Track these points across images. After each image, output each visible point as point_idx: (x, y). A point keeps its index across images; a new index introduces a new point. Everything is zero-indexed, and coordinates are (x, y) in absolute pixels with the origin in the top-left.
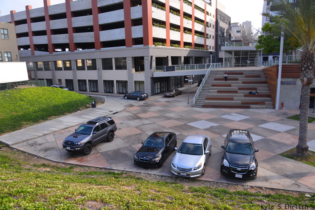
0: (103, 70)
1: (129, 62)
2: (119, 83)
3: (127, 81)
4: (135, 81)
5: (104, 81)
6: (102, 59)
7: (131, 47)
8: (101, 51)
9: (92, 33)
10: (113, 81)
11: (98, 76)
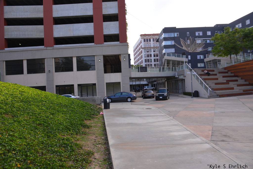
0: (56, 73)
1: (100, 60)
2: (82, 87)
3: (95, 84)
4: (106, 83)
5: (57, 86)
6: (55, 58)
7: (102, 44)
8: (54, 48)
9: (41, 27)
10: (73, 85)
11: (47, 81)
